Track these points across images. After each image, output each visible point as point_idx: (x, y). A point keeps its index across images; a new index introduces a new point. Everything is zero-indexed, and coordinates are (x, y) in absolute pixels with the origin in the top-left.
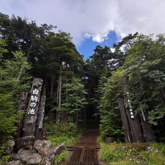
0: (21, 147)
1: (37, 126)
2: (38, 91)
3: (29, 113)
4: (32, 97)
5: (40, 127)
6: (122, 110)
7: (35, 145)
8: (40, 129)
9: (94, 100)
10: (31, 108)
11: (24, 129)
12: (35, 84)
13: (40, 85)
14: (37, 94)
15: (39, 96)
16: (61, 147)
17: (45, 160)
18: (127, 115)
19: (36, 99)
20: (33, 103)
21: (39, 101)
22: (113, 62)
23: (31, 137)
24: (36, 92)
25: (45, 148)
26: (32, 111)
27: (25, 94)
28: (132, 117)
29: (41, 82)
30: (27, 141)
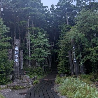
2: (18, 48)
4: (15, 52)
5: (21, 69)
7: (21, 77)
10: (16, 58)
11: (13, 70)
12: (15, 44)
14: (17, 50)
15: (19, 50)
19: (18, 53)
23: (19, 73)
24: (17, 48)
26: (16, 60)
27: (11, 50)
28: (75, 62)
30: (17, 75)
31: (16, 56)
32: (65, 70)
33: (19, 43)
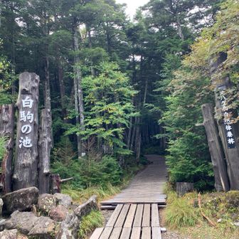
0: (15, 208)
1: (39, 170)
2: (32, 101)
3: (20, 146)
4: (22, 113)
5: (45, 171)
6: (210, 129)
7: (40, 202)
8: (47, 175)
9: (152, 108)
10: (24, 135)
11: (15, 176)
12: (24, 87)
13: (34, 88)
14: (30, 106)
15: (36, 109)
16: (88, 204)
17: (60, 226)
18: (219, 138)
19: (31, 117)
20: (26, 126)
21: (36, 120)
22: (199, 16)
23: (30, 189)
24: (28, 102)
25: (60, 206)
26: (27, 142)
27: (7, 109)
28: (231, 141)
29: (36, 81)
30: (24, 196)
31: (27, 128)
32: (193, 167)
33: (36, 85)
